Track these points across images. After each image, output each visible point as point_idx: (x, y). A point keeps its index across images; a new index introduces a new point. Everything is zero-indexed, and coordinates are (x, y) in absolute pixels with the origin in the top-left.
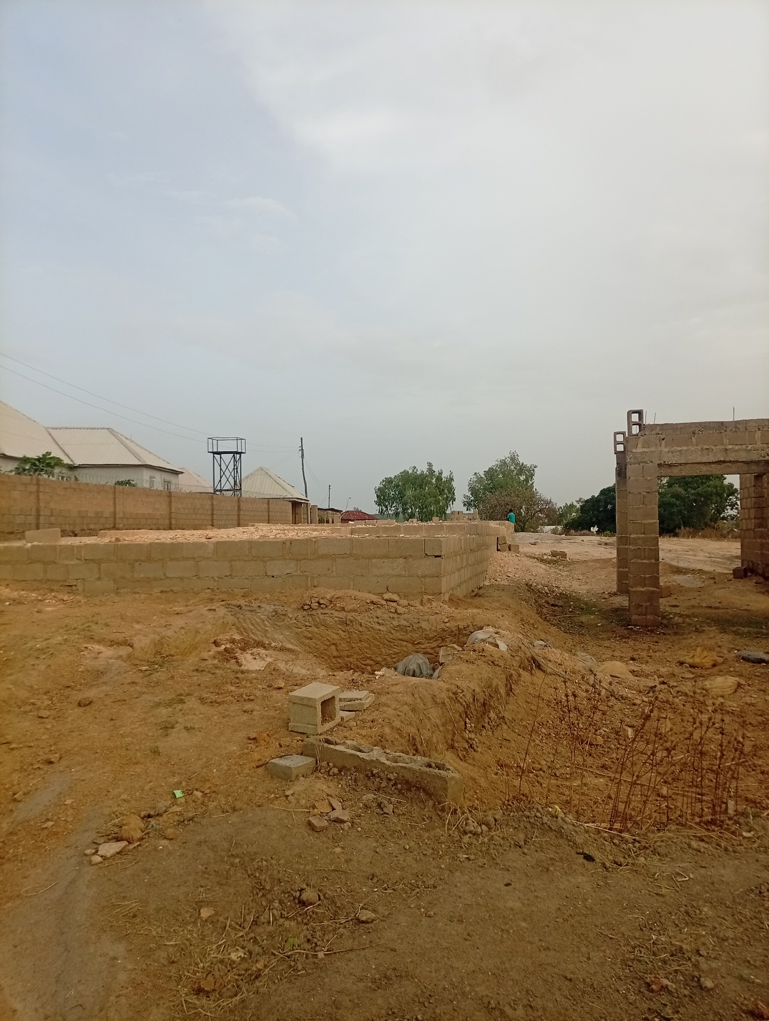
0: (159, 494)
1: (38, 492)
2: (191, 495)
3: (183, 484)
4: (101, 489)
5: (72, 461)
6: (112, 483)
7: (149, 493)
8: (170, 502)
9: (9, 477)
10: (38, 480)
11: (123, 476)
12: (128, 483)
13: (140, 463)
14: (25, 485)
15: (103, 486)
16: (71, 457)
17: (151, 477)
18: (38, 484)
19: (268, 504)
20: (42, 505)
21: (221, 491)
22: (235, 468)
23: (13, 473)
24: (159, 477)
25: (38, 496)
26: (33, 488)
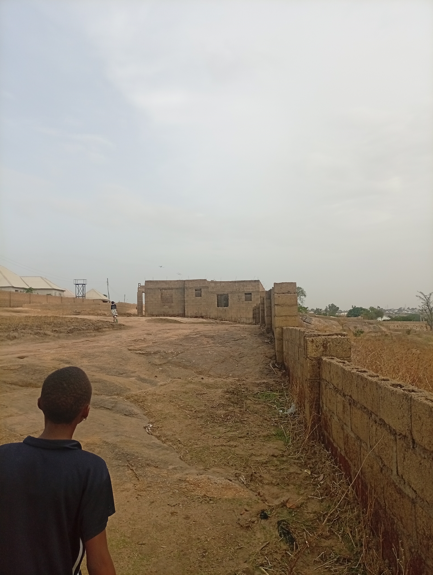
0: (58, 297)
2: (68, 298)
3: (65, 294)
4: (44, 296)
6: (46, 294)
7: (55, 297)
8: (62, 300)
11: (49, 292)
12: (50, 294)
13: (51, 288)
17: (55, 293)
21: (78, 297)
22: (83, 289)
24: (58, 293)
26: (29, 296)
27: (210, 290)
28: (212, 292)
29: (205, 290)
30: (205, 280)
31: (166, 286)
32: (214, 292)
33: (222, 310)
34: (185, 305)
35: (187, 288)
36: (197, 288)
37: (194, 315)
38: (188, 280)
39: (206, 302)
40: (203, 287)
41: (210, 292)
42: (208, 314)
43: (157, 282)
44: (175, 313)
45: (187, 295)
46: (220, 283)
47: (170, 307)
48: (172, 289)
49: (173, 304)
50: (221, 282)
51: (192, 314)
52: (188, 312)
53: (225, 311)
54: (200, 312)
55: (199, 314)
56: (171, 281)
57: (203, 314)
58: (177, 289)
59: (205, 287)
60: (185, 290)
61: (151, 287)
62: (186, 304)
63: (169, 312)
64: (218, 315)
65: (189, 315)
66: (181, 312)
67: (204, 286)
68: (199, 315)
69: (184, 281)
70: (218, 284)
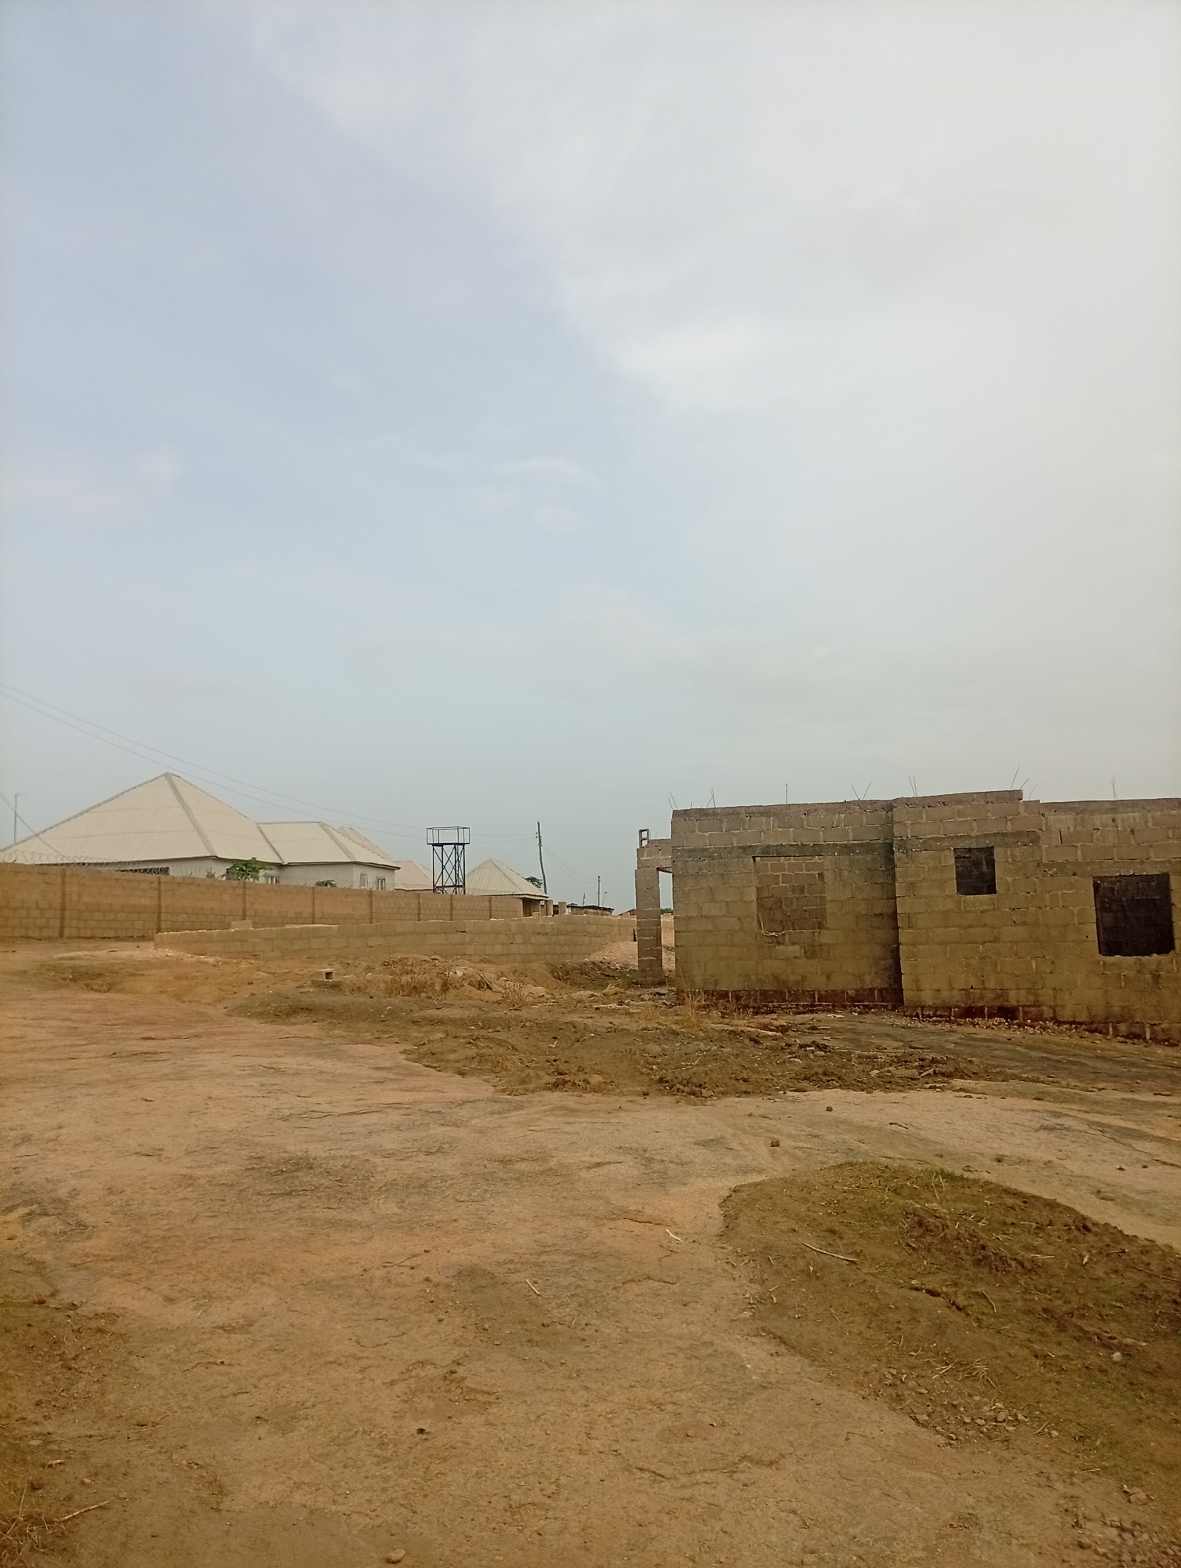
0: (359, 893)
1: (245, 894)
2: (398, 892)
3: (396, 881)
4: (300, 890)
5: (281, 859)
6: (312, 884)
7: (348, 892)
8: (371, 903)
9: (221, 881)
10: (244, 884)
11: (325, 875)
12: (332, 883)
13: (350, 860)
14: (234, 888)
15: (303, 887)
16: (281, 854)
17: (362, 875)
18: (244, 888)
19: (490, 901)
20: (248, 905)
21: (442, 887)
22: (458, 861)
23: (224, 878)
24: (372, 875)
25: (244, 899)
26: (240, 891)
27: (1048, 850)
28: (1061, 867)
29: (1017, 852)
30: (1016, 795)
31: (787, 837)
32: (1076, 863)
33: (1132, 974)
34: (902, 939)
35: (903, 845)
36: (966, 844)
37: (955, 997)
38: (907, 802)
39: (1024, 924)
40: (1004, 835)
41: (1049, 866)
42: (1046, 996)
43: (733, 813)
44: (844, 982)
45: (912, 886)
46: (1108, 811)
47: (812, 951)
48: (817, 850)
49: (826, 937)
50: (1116, 806)
51: (945, 995)
52: (917, 981)
53: (1156, 977)
54: (992, 983)
55: (989, 995)
56: (809, 810)
57: (1012, 994)
58: (847, 849)
59: (1017, 835)
60: (897, 855)
61: (701, 845)
62: (904, 936)
63: (804, 978)
64: (1108, 1004)
65: (928, 998)
66: (874, 980)
67: (1009, 828)
68: (988, 1001)
69: (889, 806)
70: (1098, 820)
